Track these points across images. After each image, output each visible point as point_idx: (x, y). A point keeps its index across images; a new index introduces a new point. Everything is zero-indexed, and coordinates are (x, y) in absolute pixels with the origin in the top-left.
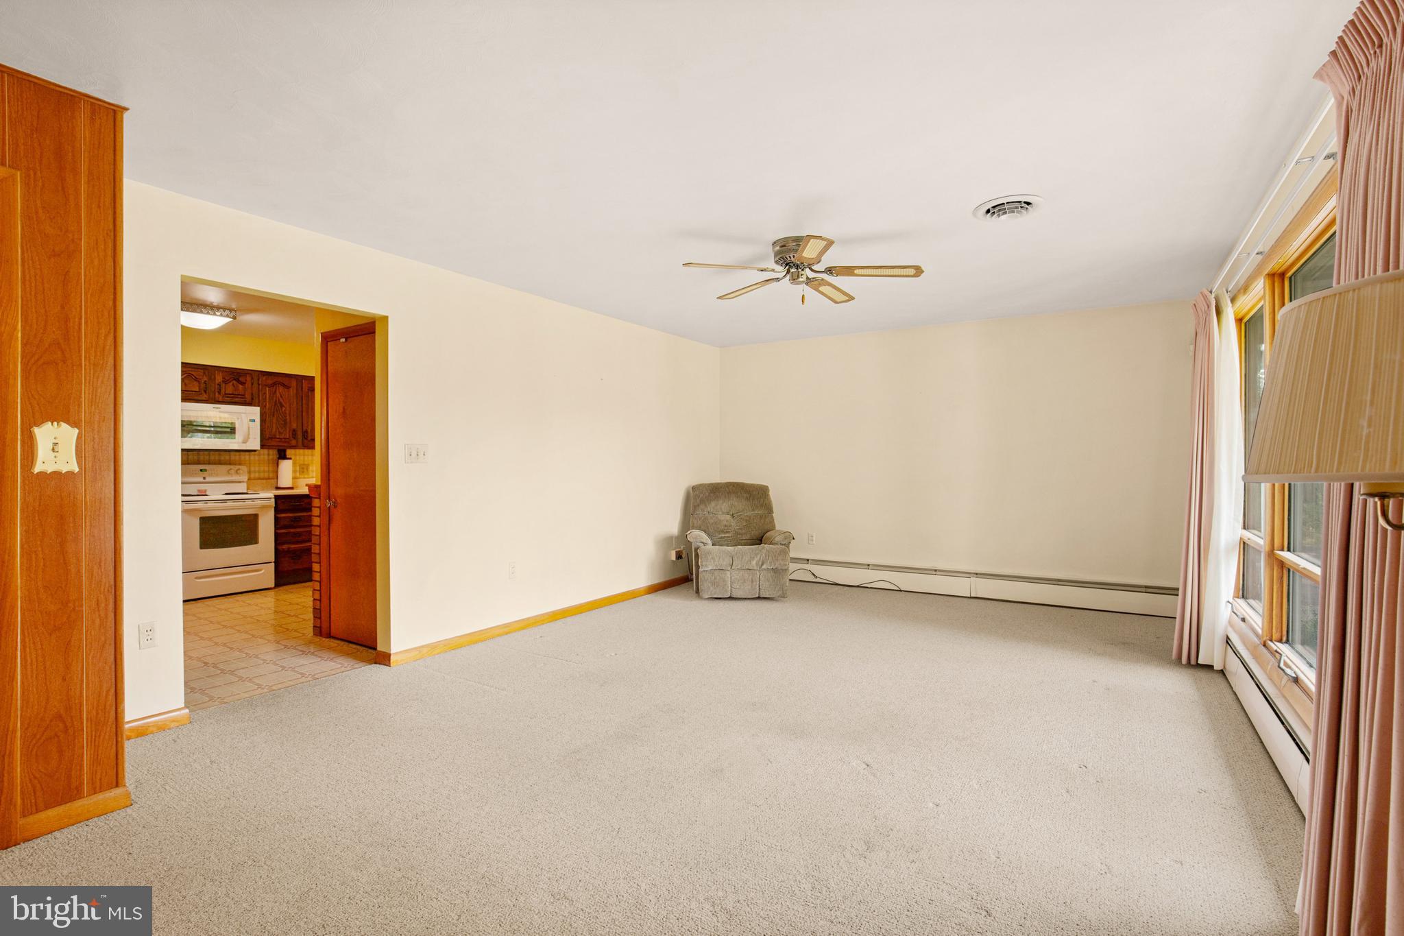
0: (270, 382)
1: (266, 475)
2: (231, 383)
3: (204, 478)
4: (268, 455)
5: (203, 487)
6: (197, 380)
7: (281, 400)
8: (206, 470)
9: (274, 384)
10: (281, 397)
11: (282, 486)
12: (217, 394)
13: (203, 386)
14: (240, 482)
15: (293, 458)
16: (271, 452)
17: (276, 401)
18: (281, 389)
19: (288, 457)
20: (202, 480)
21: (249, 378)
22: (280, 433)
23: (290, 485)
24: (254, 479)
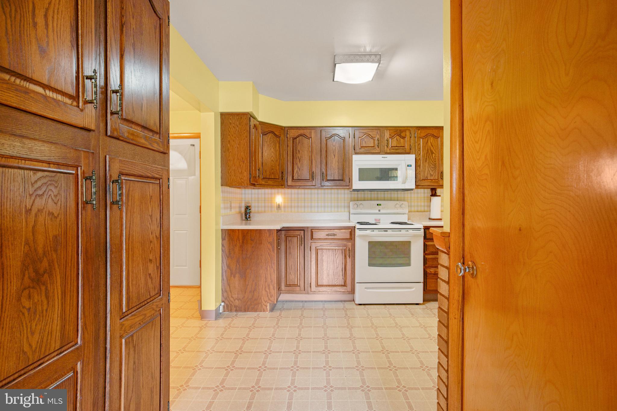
0: (423, 134)
1: (422, 209)
2: (395, 138)
3: (379, 211)
4: (424, 193)
5: (378, 217)
6: (372, 138)
7: (432, 148)
8: (380, 205)
9: (427, 136)
10: (432, 146)
11: (433, 218)
12: (386, 147)
13: (376, 142)
14: (403, 214)
15: (442, 195)
16: (426, 190)
17: (428, 149)
18: (432, 139)
19: (438, 194)
20: (377, 211)
21: (408, 133)
22: (431, 175)
23: (439, 218)
24: (414, 212)
